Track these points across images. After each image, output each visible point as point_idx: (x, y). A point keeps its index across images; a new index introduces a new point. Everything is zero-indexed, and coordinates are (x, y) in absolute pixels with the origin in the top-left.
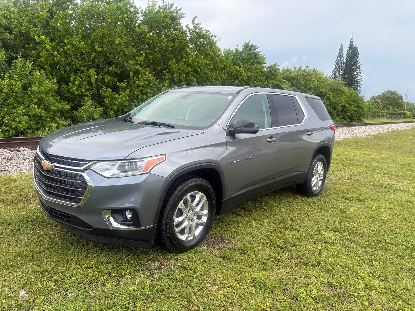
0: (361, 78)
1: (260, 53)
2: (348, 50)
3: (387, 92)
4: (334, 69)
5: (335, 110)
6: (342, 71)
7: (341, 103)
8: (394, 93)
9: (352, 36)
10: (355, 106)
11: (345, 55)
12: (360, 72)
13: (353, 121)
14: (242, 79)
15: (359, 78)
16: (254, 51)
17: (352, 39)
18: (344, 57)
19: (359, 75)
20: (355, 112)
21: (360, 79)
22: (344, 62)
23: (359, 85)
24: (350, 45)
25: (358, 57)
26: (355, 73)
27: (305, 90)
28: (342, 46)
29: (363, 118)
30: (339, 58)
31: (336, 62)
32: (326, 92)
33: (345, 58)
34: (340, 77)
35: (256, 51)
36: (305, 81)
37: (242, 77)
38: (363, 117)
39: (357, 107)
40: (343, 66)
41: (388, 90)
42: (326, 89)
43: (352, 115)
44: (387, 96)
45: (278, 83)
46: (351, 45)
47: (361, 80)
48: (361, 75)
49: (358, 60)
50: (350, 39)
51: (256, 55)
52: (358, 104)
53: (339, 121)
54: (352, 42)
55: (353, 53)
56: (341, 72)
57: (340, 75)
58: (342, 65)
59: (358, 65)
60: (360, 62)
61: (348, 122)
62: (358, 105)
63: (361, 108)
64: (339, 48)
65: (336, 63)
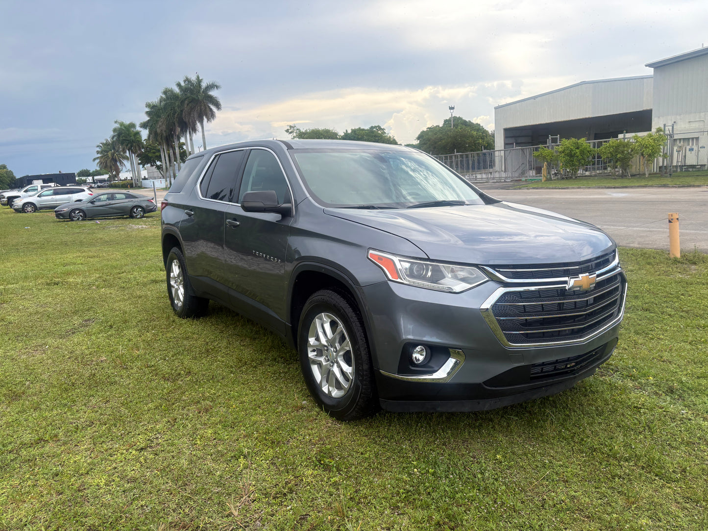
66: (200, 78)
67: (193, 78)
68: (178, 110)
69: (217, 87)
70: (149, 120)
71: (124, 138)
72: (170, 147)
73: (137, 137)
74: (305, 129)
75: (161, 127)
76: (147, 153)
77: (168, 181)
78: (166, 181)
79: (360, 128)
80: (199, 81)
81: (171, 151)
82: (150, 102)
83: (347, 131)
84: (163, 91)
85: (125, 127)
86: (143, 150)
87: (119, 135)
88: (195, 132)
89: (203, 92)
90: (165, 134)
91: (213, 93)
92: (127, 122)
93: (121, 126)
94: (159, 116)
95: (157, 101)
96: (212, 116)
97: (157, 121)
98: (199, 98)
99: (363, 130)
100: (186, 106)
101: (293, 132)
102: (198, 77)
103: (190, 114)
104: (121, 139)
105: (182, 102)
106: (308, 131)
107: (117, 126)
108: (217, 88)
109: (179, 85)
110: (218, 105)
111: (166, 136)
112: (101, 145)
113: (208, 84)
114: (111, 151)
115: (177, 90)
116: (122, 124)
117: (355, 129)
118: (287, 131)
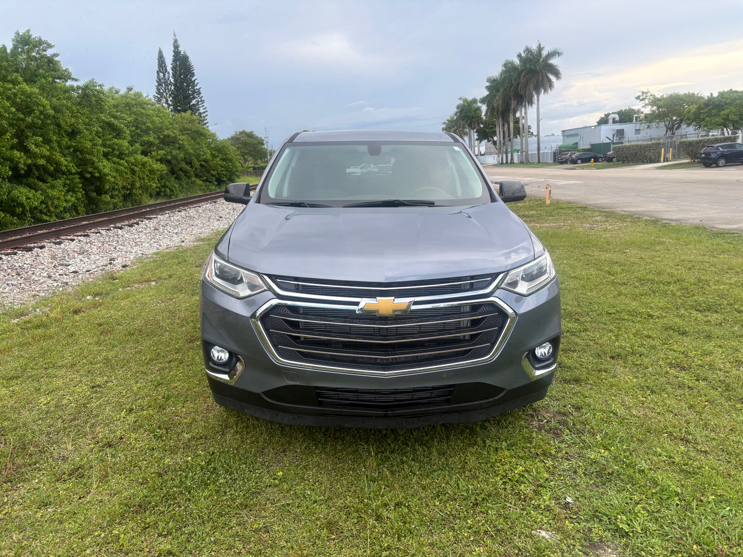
0: (205, 110)
1: (56, 59)
2: (173, 61)
3: (241, 133)
4: (157, 93)
5: (192, 167)
6: (171, 98)
7: (203, 155)
8: (250, 135)
9: (175, 35)
10: (221, 159)
11: (169, 68)
12: (201, 101)
13: (222, 184)
14: (41, 113)
15: (202, 111)
16: (44, 53)
17: (176, 41)
18: (169, 73)
19: (201, 106)
20: (223, 169)
21: (204, 113)
22: (171, 82)
23: (205, 122)
24: (174, 51)
25: (193, 75)
26: (194, 102)
27: (137, 132)
28: (160, 52)
29: (236, 178)
30: (161, 75)
31: (157, 82)
32: (176, 137)
33: (171, 75)
34: (170, 109)
35: (49, 53)
36: (134, 116)
37: (41, 108)
38: (236, 175)
39: (223, 160)
40: (171, 88)
41: (241, 130)
42: (175, 131)
43: (219, 174)
44: (242, 139)
45: (113, 120)
46: (177, 53)
47: (206, 113)
48: (203, 106)
49: (195, 80)
50: (172, 41)
51: (51, 62)
52: (225, 154)
53: (202, 186)
54: (176, 47)
55: (183, 66)
56: (169, 100)
57: (169, 105)
58: (169, 88)
59: (196, 88)
60: (198, 83)
61: (216, 186)
62: (225, 156)
63: (231, 160)
64: (157, 55)
65: (157, 84)
66: (542, 46)
67: (534, 47)
68: (515, 83)
69: (559, 54)
70: (488, 95)
71: (465, 114)
72: (505, 122)
73: (478, 112)
74: (661, 94)
75: (498, 102)
76: (485, 129)
77: (500, 157)
78: (499, 157)
79: (731, 90)
80: (540, 49)
81: (506, 126)
82: (491, 76)
83: (712, 94)
84: (503, 64)
85: (467, 103)
86: (482, 126)
87: (461, 112)
88: (531, 105)
89: (543, 61)
90: (500, 110)
91: (553, 61)
92: (470, 98)
93: (464, 102)
94: (498, 91)
95: (497, 75)
96: (550, 86)
97: (495, 96)
98: (536, 68)
99: (736, 92)
100: (522, 78)
101: (645, 99)
102: (540, 45)
103: (526, 87)
104: (462, 115)
105: (520, 74)
106: (665, 96)
107: (461, 102)
108: (559, 56)
109: (519, 56)
110: (557, 74)
111: (502, 111)
112: (447, 122)
113: (550, 51)
114: (454, 127)
115: (517, 61)
116: (465, 100)
117: (724, 91)
118: (638, 98)
